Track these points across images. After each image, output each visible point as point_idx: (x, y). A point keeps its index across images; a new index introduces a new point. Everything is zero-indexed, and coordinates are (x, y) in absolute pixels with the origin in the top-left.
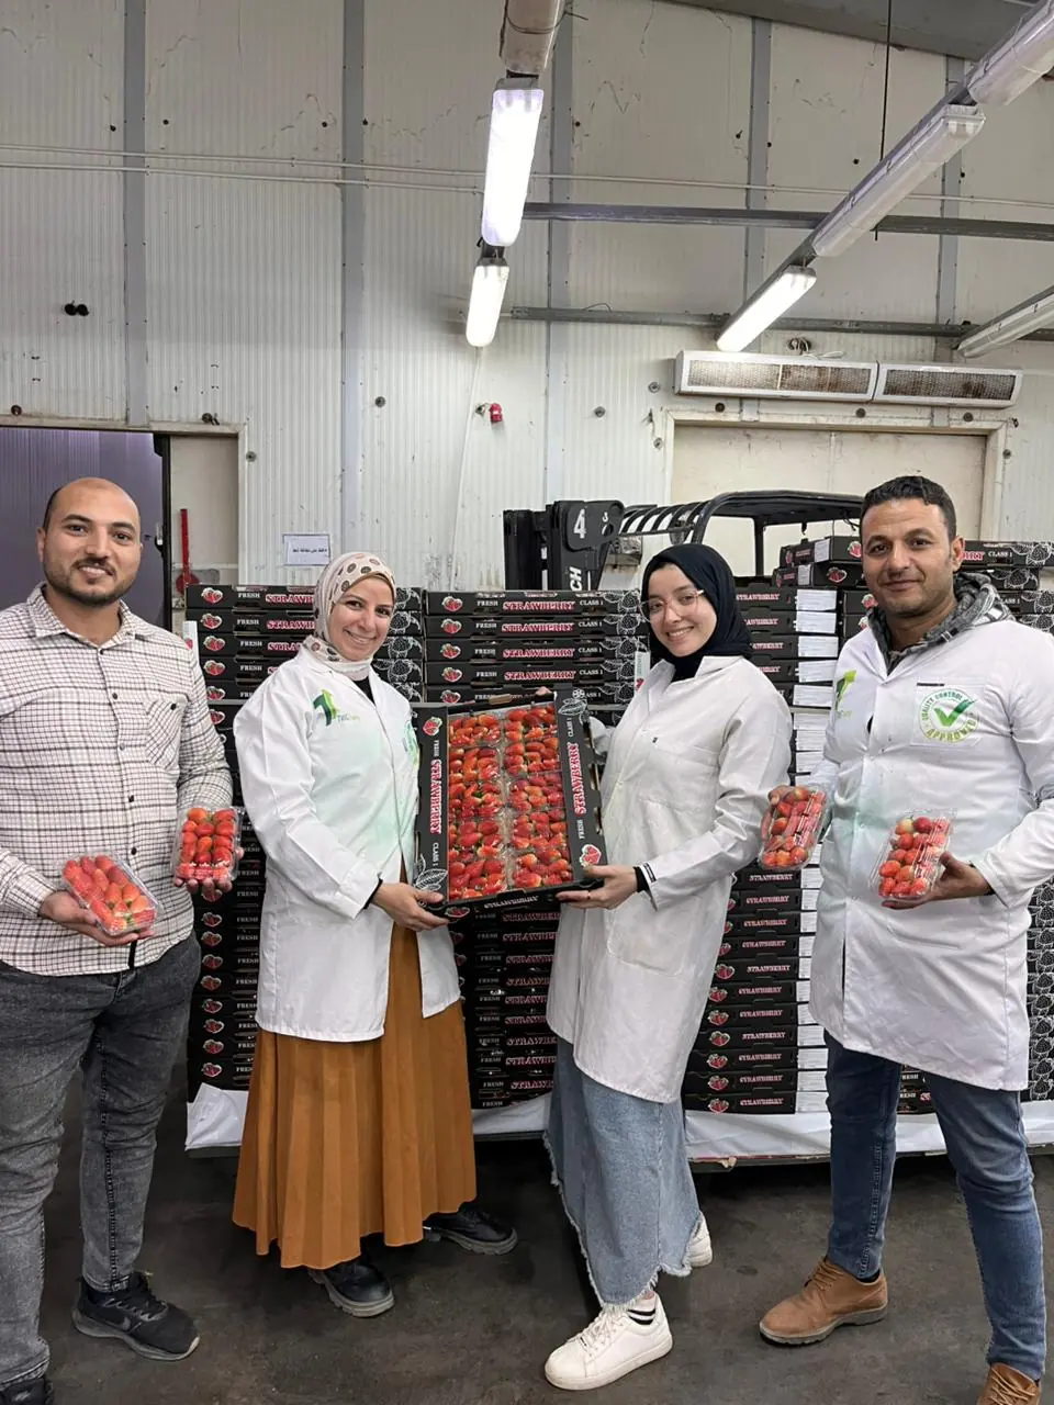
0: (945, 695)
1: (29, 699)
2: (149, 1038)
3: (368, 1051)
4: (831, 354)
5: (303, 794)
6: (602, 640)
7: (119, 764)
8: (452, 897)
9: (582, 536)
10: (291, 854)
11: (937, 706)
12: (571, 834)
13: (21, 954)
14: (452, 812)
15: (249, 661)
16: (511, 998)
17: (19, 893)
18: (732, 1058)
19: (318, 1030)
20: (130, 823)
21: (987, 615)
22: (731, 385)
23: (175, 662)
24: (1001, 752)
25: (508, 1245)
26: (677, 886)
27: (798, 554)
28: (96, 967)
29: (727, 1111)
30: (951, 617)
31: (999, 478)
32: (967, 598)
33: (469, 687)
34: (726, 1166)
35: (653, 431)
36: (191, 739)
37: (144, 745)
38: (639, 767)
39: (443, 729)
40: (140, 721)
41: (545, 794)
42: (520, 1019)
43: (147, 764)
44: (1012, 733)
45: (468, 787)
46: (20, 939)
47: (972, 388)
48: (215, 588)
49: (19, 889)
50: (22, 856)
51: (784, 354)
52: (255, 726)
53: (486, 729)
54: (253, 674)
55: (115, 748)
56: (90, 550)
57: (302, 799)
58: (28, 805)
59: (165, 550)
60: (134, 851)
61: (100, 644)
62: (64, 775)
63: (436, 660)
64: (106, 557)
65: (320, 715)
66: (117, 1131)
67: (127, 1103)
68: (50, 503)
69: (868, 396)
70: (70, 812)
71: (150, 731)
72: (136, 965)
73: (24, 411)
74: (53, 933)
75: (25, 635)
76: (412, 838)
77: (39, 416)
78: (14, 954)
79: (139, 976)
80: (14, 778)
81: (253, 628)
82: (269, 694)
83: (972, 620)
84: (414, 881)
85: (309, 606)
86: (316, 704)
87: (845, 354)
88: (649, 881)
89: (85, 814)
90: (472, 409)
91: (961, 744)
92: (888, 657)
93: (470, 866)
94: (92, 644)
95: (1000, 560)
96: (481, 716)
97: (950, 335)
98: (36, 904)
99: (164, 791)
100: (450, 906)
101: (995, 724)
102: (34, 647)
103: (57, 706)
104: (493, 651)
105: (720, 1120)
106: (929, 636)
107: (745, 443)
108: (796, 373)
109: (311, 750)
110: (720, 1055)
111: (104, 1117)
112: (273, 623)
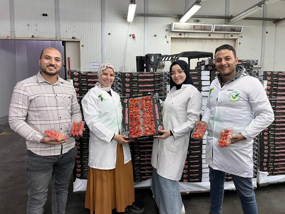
0: (234, 92)
1: (38, 96)
2: (65, 169)
3: (112, 171)
4: (203, 23)
5: (97, 116)
6: (160, 82)
7: (57, 110)
8: (131, 137)
9: (153, 61)
10: (95, 129)
11: (232, 95)
12: (156, 124)
13: (37, 151)
14: (130, 119)
15: (85, 88)
16: (141, 159)
17: (36, 138)
18: (188, 171)
19: (102, 167)
20: (60, 123)
21: (243, 75)
22: (183, 29)
23: (70, 88)
24: (246, 105)
25: (142, 211)
26: (179, 134)
27: (201, 63)
28: (54, 154)
29: (187, 182)
30: (235, 75)
31: (238, 49)
32: (239, 71)
33: (131, 93)
34: (187, 193)
35: (167, 39)
36: (73, 105)
37: (63, 106)
38: (169, 109)
39: (128, 101)
40: (62, 101)
41: (150, 115)
42: (143, 163)
43: (64, 110)
44: (249, 100)
45: (133, 114)
46: (37, 148)
47: (233, 30)
48: (77, 72)
49: (36, 137)
50: (37, 130)
51: (193, 23)
52: (86, 102)
53: (137, 101)
54: (85, 91)
55: (57, 106)
56: (50, 63)
57: (96, 117)
58: (38, 119)
59: (65, 66)
60: (61, 129)
61: (53, 84)
62: (46, 112)
63: (124, 87)
64: (54, 65)
65: (100, 99)
66: (59, 189)
67: (61, 183)
68: (42, 53)
69: (211, 32)
70: (47, 120)
71: (64, 103)
72: (63, 153)
73: (34, 37)
74: (44, 147)
75: (37, 82)
76: (121, 125)
77: (38, 38)
78: (36, 151)
79: (63, 156)
80: (35, 113)
81: (85, 81)
82: (89, 95)
83: (240, 76)
84: (122, 134)
85: (96, 76)
86: (99, 97)
87: (206, 23)
88: (173, 133)
89: (50, 121)
90: (129, 35)
91: (237, 103)
92: (221, 84)
93: (134, 131)
94: (51, 84)
95: (245, 64)
96: (136, 99)
97: (228, 19)
98: (40, 140)
99: (67, 116)
100: (130, 139)
101: (245, 98)
102: (38, 84)
103: (44, 97)
104: (137, 85)
105: (185, 183)
106: (230, 79)
107: (186, 42)
108: (196, 27)
109: (98, 107)
110: (186, 170)
111: (56, 186)
112: (89, 80)
